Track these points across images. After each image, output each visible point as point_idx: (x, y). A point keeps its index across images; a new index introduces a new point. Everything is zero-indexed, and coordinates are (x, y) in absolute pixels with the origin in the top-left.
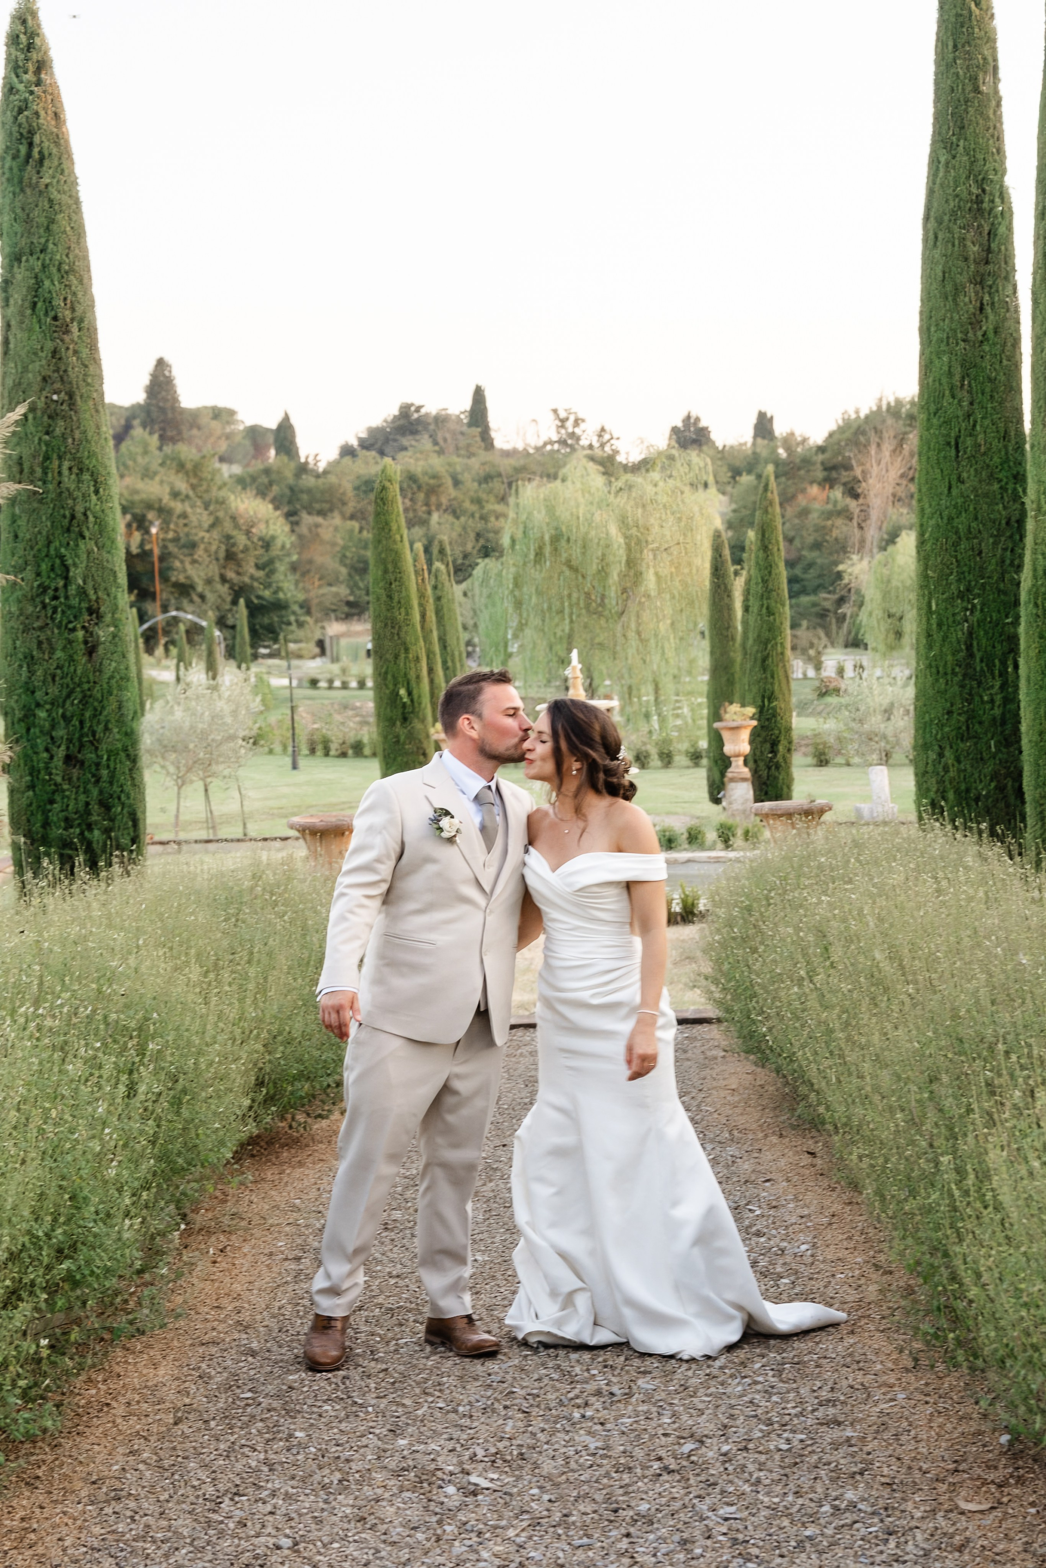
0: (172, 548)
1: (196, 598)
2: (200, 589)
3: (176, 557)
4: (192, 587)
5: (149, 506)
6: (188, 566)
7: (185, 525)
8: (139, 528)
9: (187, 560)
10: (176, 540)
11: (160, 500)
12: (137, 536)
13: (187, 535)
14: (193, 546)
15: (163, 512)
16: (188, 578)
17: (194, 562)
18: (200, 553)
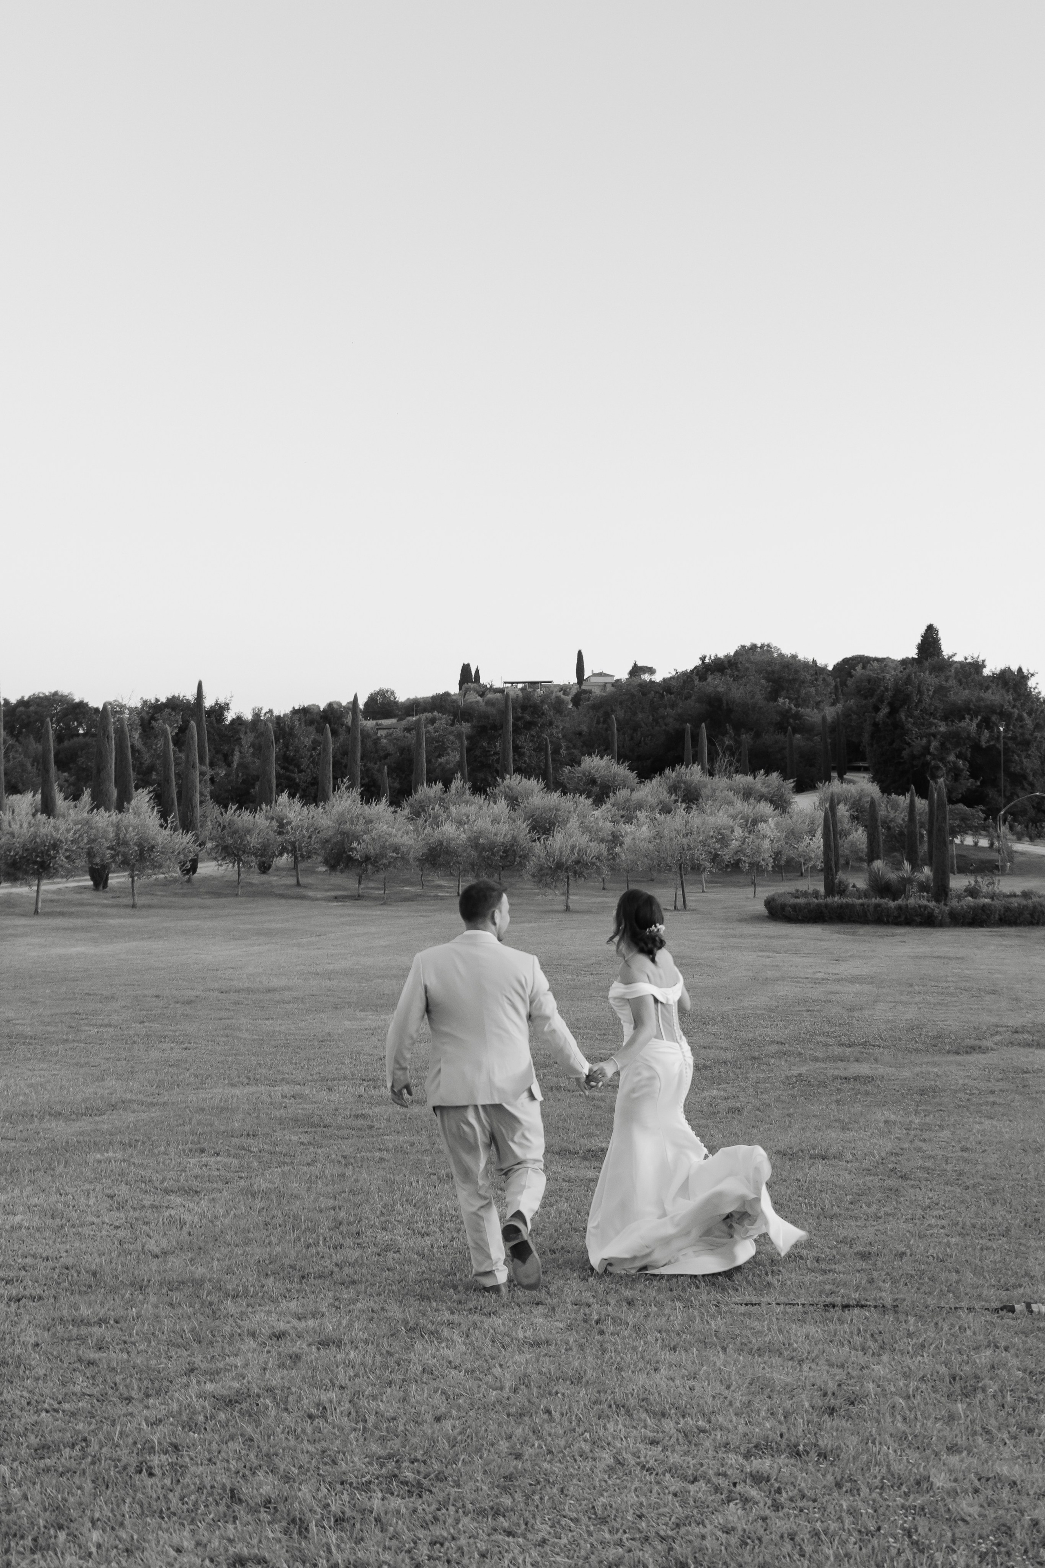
0: (1010, 744)
1: (1026, 785)
2: (1031, 778)
3: (1013, 752)
4: (1025, 777)
5: (993, 712)
6: (1024, 760)
7: (1021, 727)
8: (988, 727)
9: (1023, 755)
10: (1014, 738)
11: (1003, 706)
12: (986, 733)
13: (1022, 734)
14: (1027, 744)
15: (1005, 716)
16: (1022, 769)
17: (1028, 756)
18: (1033, 750)
